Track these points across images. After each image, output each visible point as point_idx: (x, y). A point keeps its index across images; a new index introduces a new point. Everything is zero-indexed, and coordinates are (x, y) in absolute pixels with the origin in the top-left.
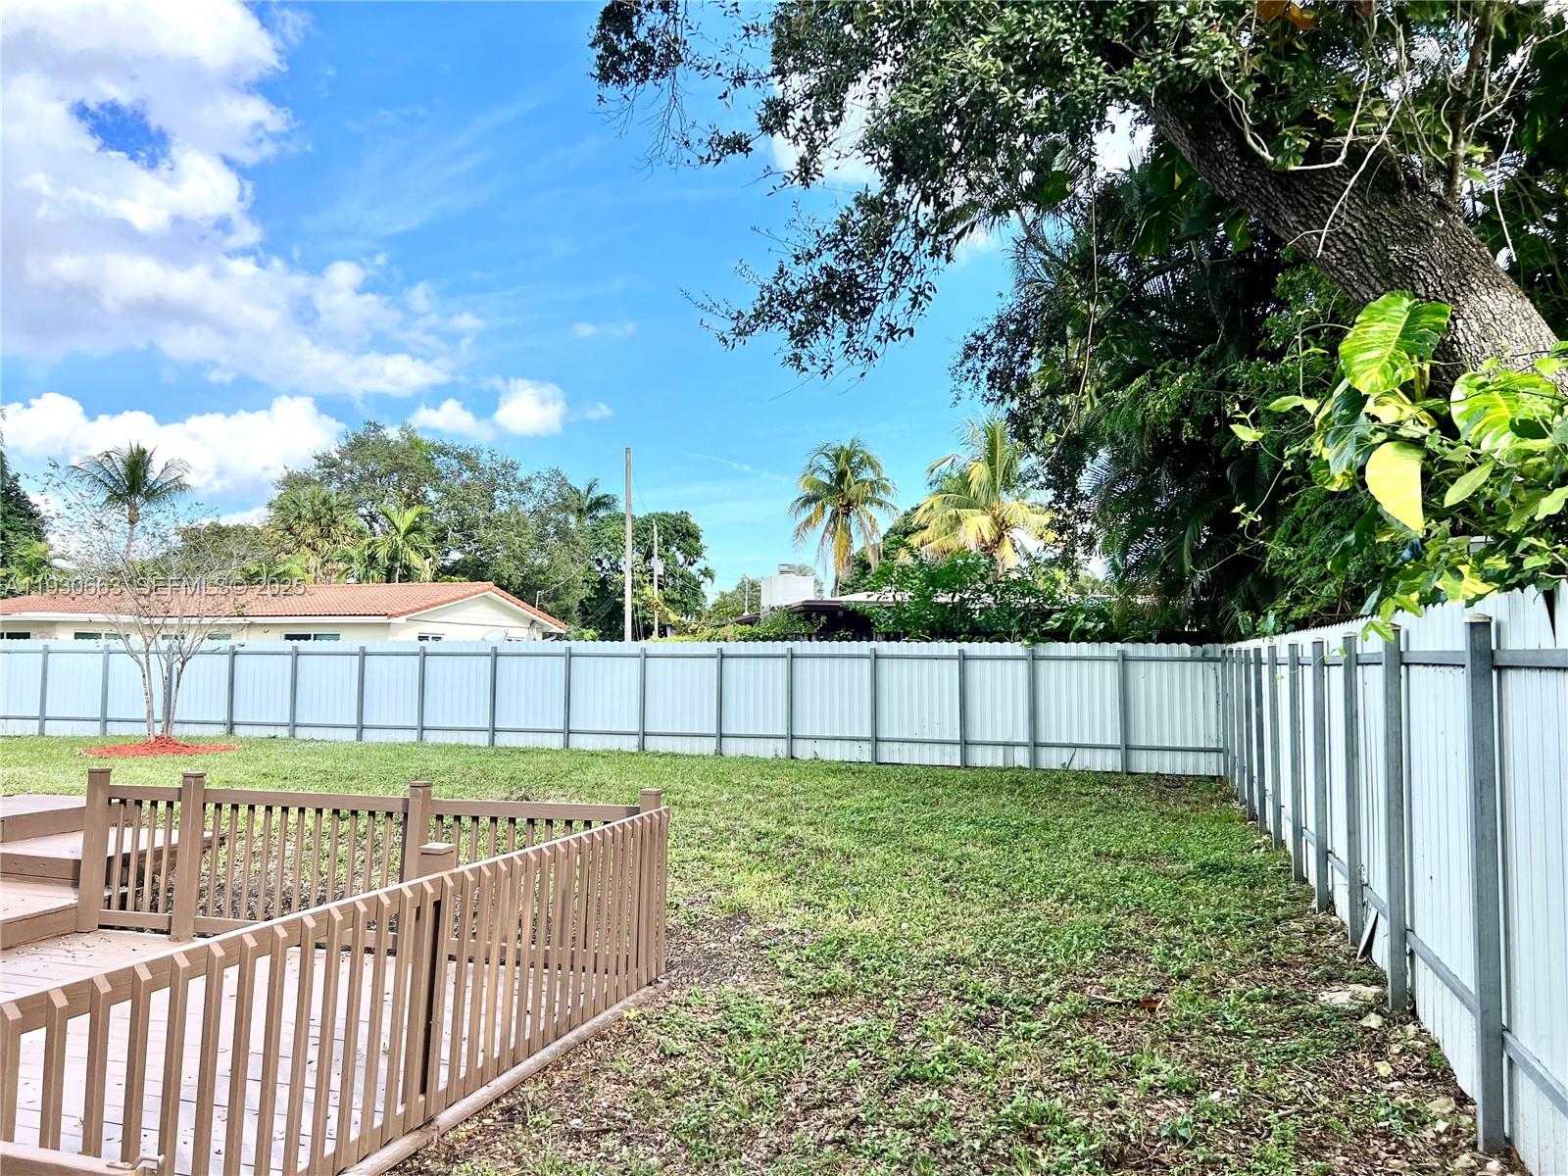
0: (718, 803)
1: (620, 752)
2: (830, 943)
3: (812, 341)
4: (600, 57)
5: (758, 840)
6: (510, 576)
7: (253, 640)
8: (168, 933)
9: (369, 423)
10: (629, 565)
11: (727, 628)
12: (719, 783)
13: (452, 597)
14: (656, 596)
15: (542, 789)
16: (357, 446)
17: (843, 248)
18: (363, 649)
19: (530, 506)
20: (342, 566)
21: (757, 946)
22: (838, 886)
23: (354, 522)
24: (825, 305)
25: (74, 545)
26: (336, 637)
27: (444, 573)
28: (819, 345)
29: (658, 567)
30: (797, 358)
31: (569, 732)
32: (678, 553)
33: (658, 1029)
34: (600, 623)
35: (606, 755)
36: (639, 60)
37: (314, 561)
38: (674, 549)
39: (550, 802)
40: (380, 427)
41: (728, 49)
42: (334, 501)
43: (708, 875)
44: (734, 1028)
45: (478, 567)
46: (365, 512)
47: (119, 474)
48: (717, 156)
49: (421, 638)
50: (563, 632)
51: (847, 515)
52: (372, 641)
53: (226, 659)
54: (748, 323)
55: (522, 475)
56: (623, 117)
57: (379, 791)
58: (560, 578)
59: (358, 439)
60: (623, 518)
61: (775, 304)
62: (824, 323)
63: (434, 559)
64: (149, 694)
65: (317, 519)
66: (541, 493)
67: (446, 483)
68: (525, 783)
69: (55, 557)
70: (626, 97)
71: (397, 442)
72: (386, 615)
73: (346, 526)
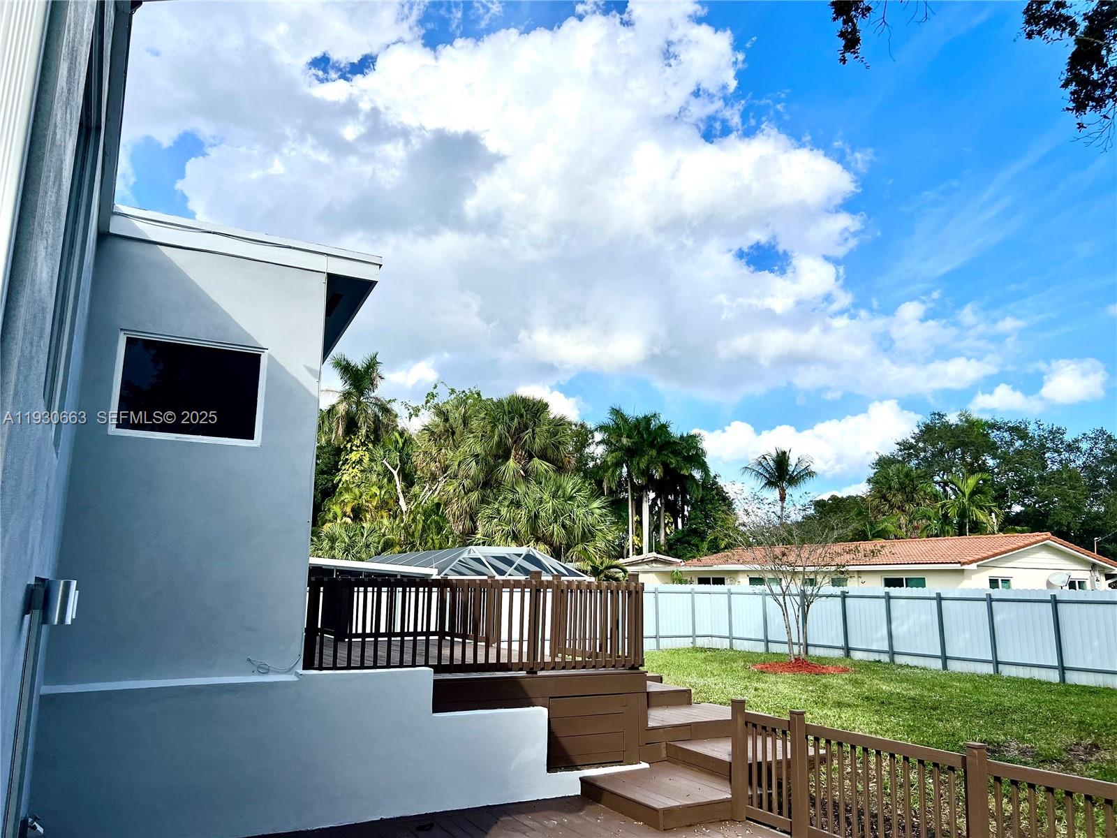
4: (1073, 93)
6: (1067, 525)
8: (790, 834)
9: (934, 414)
13: (1014, 546)
16: (928, 433)
18: (938, 594)
19: (1079, 462)
20: (923, 523)
23: (931, 488)
26: (922, 582)
27: (1010, 524)
37: (903, 520)
40: (943, 415)
42: (914, 474)
45: (1038, 518)
46: (939, 480)
47: (772, 469)
49: (992, 581)
52: (947, 587)
53: (839, 601)
55: (1068, 438)
59: (927, 426)
63: (997, 513)
64: (788, 627)
65: (902, 488)
66: (1089, 451)
67: (1002, 451)
68: (1094, 729)
69: (740, 524)
70: (1105, 117)
71: (957, 425)
72: (959, 563)
73: (925, 492)
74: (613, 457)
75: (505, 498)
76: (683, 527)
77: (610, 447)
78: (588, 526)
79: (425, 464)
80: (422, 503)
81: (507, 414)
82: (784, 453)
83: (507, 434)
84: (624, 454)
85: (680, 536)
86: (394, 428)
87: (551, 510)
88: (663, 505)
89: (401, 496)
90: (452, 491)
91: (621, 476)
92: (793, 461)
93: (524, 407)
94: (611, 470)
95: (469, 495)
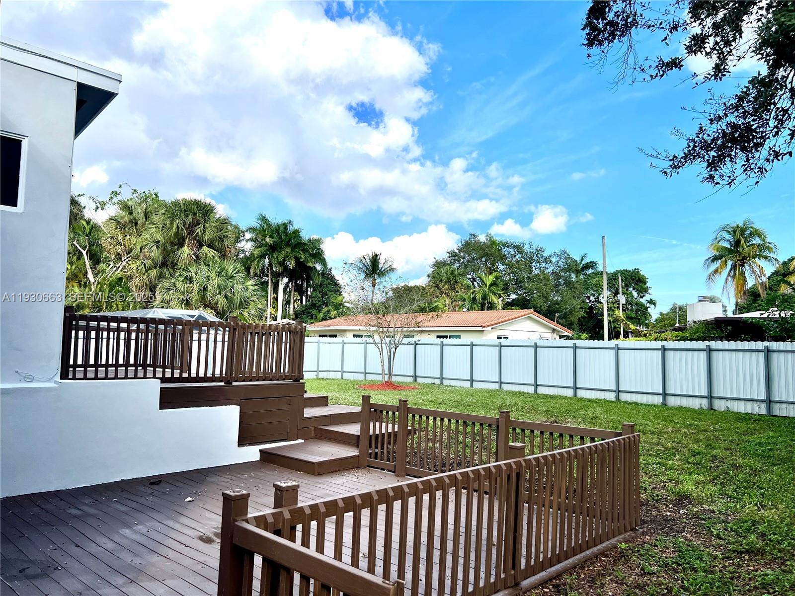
0: (666, 433)
1: (605, 401)
2: (746, 522)
3: (722, 166)
4: (587, 34)
5: (693, 456)
6: (541, 306)
7: (424, 338)
8: (394, 472)
9: (471, 234)
10: (606, 298)
11: (667, 333)
12: (666, 421)
13: (513, 317)
14: (621, 315)
15: (564, 418)
16: (467, 246)
17: (741, 111)
18: (472, 343)
19: (550, 270)
20: (460, 303)
21: (698, 518)
22: (749, 488)
23: (465, 282)
24: (730, 145)
25: (353, 297)
26: (459, 337)
27: (508, 305)
28: (726, 168)
29: (622, 299)
30: (712, 177)
31: (577, 388)
32: (633, 292)
33: (639, 556)
34: (590, 330)
35: (597, 402)
36: (610, 30)
37: (448, 301)
38: (631, 289)
39: (568, 425)
40: (476, 236)
41: (667, 13)
42: (456, 272)
43: (663, 473)
44: (686, 564)
45: (525, 301)
46: (471, 277)
47: (368, 265)
48: (662, 73)
49: (499, 338)
50: (570, 335)
51: (743, 265)
52: (476, 339)
53: (413, 346)
54: (680, 161)
55: (546, 254)
56: (601, 62)
57: (482, 413)
58: (567, 306)
59: (466, 242)
60: (601, 274)
61: (697, 149)
62: (730, 155)
63: (503, 298)
64: (383, 362)
65: (449, 281)
66: (556, 263)
67: (508, 261)
68: (554, 414)
69: (345, 302)
70: (603, 52)
71: (484, 242)
72: (482, 326)
73: (462, 284)
74: (258, 251)
75: (180, 275)
76: (306, 303)
77: (256, 243)
78: (244, 297)
79: (112, 246)
80: (108, 277)
81: (183, 212)
82: (376, 255)
83: (183, 227)
84: (267, 250)
85: (304, 309)
86: (82, 217)
87: (216, 285)
88: (293, 287)
89: (89, 271)
90: (135, 268)
91: (263, 265)
92: (382, 261)
93: (197, 208)
94: (257, 260)
95: (149, 272)
